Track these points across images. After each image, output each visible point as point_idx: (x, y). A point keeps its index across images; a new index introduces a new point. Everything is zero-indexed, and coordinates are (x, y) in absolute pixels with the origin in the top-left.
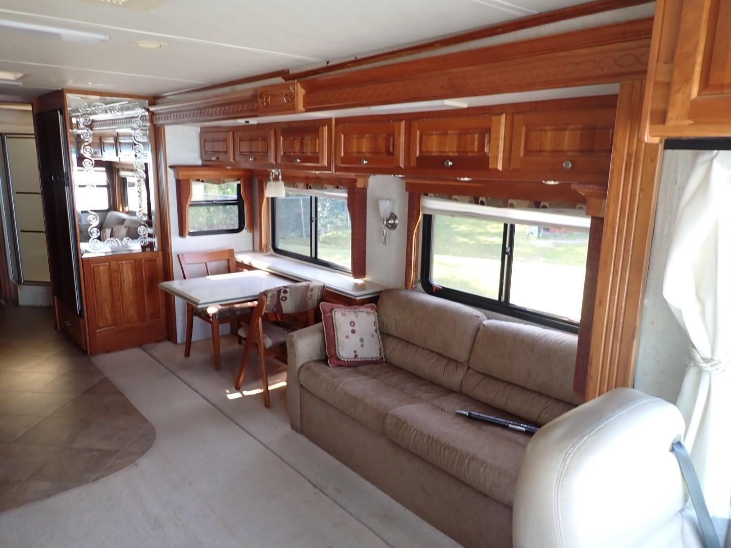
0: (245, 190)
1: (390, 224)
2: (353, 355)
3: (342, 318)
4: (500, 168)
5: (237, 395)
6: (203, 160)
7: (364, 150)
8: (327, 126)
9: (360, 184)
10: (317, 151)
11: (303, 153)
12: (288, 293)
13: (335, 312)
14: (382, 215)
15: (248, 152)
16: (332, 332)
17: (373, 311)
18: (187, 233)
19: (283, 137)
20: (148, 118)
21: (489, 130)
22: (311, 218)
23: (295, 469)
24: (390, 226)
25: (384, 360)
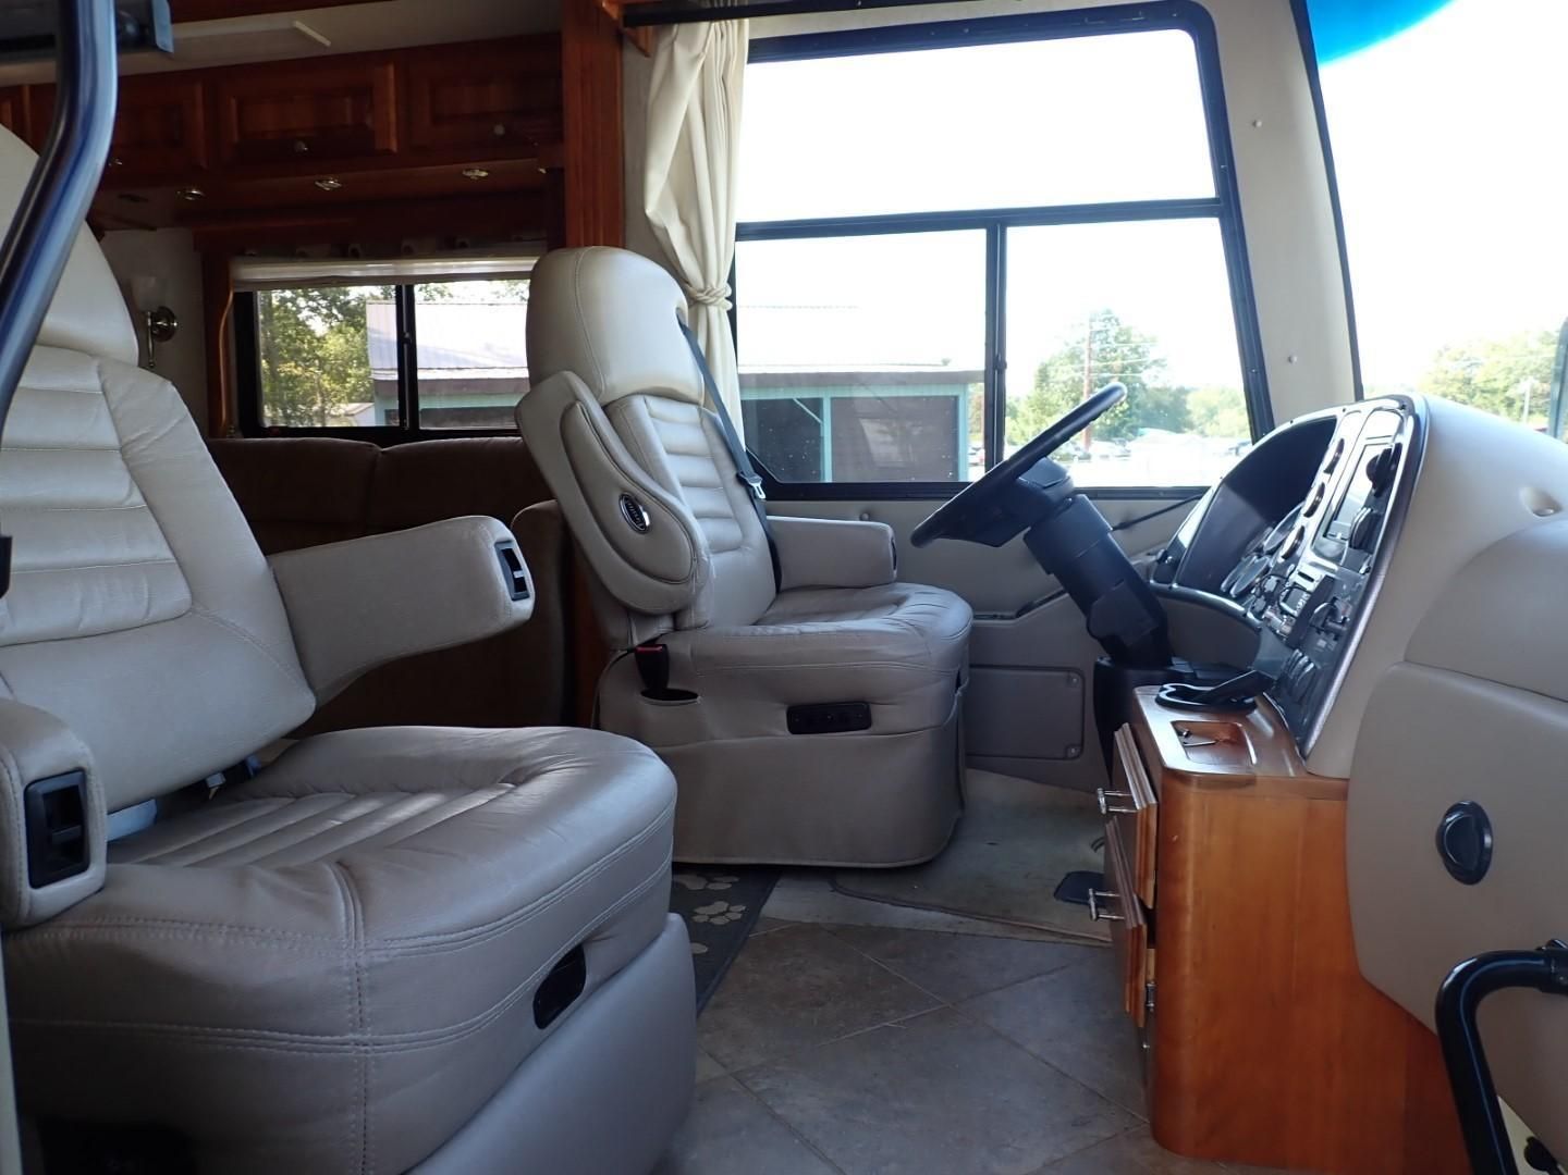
1: (159, 327)
4: (394, 147)
14: (141, 306)
21: (368, 90)
24: (159, 331)
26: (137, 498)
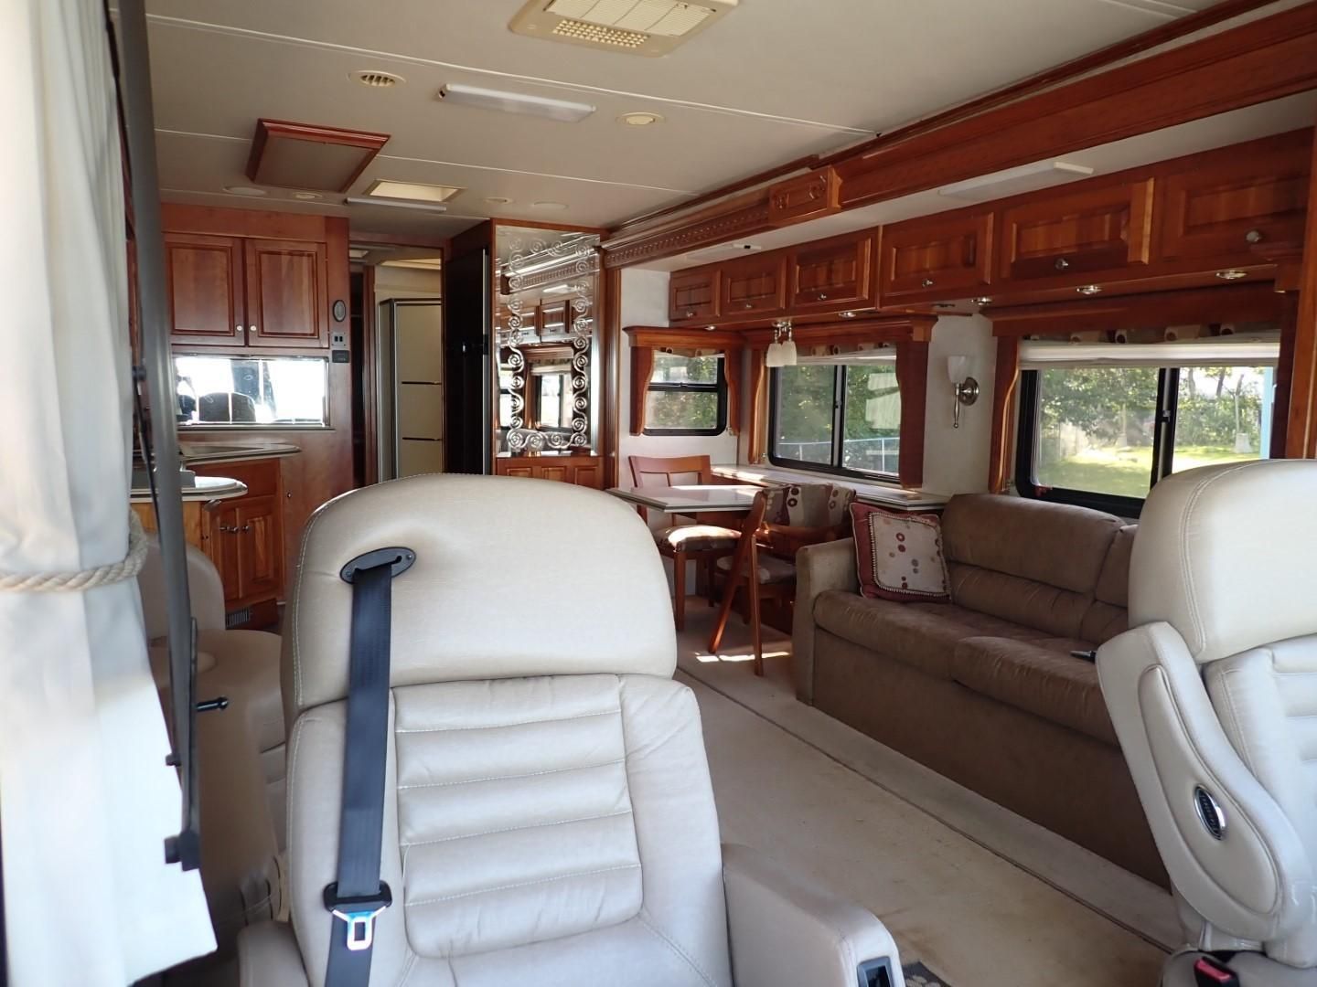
0: (730, 368)
1: (965, 394)
2: (899, 584)
3: (883, 529)
4: (1145, 259)
5: (713, 659)
6: (671, 320)
7: (928, 266)
8: (870, 241)
9: (917, 336)
10: (853, 278)
11: (831, 284)
12: (800, 495)
13: (873, 516)
14: (952, 379)
15: (743, 297)
16: (868, 547)
17: (933, 524)
18: (642, 430)
19: (801, 266)
20: (597, 261)
21: (1126, 206)
22: (835, 402)
23: (804, 741)
24: (964, 398)
25: (950, 598)
26: (625, 802)
